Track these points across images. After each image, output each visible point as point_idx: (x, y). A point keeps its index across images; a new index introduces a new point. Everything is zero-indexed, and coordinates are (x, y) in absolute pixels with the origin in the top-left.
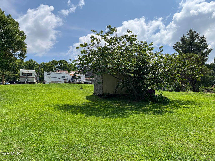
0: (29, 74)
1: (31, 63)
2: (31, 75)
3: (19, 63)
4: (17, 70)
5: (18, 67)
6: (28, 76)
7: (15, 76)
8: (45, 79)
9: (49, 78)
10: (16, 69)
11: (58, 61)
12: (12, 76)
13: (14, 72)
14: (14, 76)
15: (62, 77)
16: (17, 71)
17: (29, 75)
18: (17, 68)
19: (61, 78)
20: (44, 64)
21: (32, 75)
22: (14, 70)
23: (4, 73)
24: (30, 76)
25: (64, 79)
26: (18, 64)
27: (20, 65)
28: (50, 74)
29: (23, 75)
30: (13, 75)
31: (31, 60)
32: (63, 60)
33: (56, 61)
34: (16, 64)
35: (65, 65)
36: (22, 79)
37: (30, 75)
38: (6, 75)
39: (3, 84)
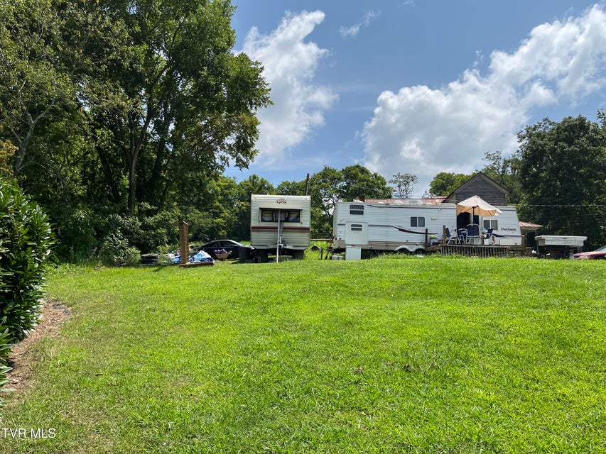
0: (289, 212)
1: (253, 185)
2: (297, 220)
3: (224, 186)
4: (218, 206)
5: (220, 197)
6: (287, 225)
7: (214, 225)
8: (343, 233)
9: (356, 228)
10: (217, 204)
11: (339, 169)
12: (207, 224)
13: (213, 213)
14: (213, 223)
15: (414, 221)
16: (220, 209)
17: (287, 220)
18: (220, 202)
19: (408, 227)
20: (289, 184)
21: (299, 216)
22: (212, 207)
23: (187, 218)
24: (293, 221)
25: (422, 230)
26: (222, 190)
27: (227, 191)
28: (362, 213)
29: (263, 221)
30: (209, 220)
31: (254, 177)
32: (358, 166)
33: (334, 171)
34: (216, 191)
35: (365, 180)
36: (258, 240)
37: (293, 216)
38: (192, 223)
39: (185, 267)
